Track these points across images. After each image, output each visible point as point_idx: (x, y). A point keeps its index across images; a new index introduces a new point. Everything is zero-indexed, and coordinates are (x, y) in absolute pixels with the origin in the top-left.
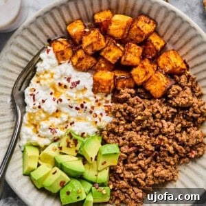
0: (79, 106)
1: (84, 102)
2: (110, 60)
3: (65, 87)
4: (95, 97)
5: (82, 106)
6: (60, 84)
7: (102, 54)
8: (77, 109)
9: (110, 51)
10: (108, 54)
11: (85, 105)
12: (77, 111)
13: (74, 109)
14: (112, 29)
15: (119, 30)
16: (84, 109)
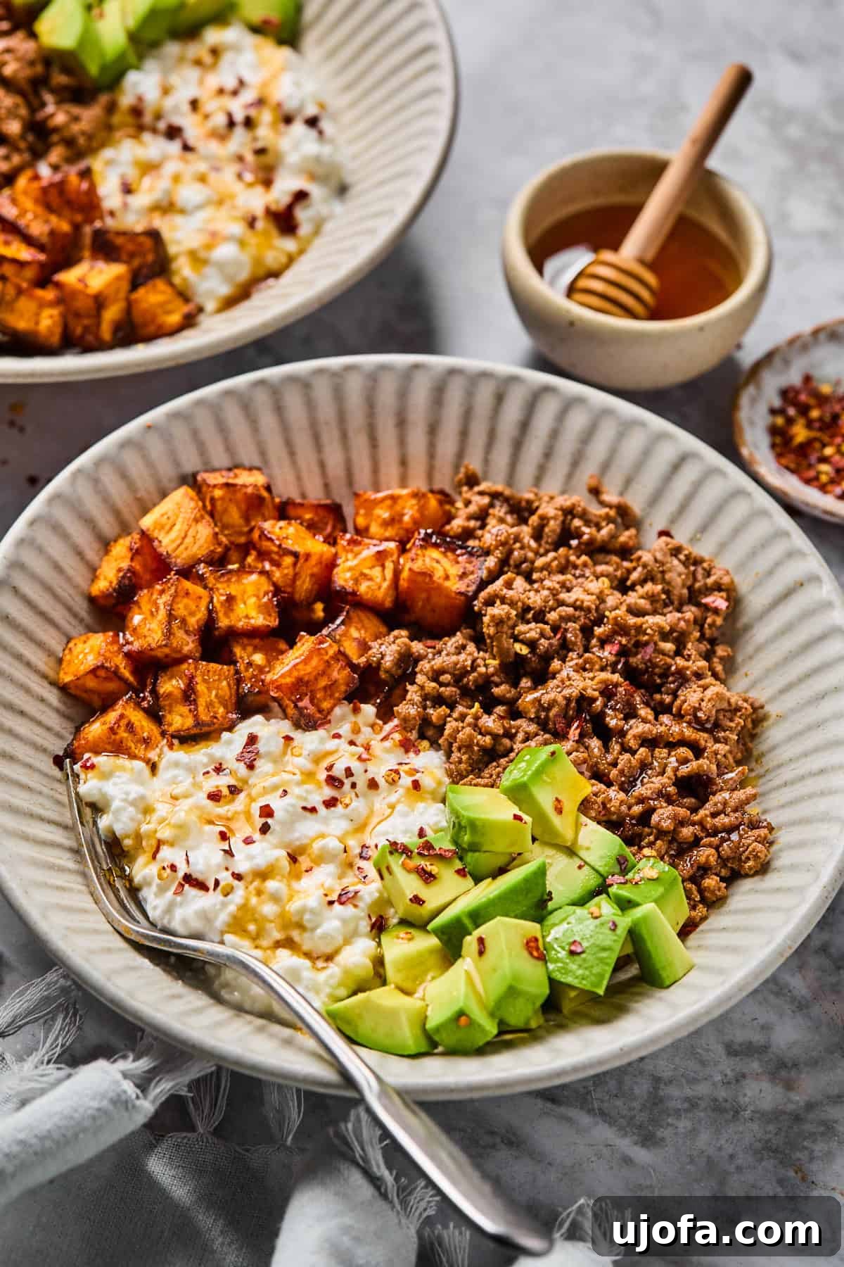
0: (328, 792)
1: (330, 768)
2: (259, 620)
3: (234, 790)
4: (337, 736)
5: (333, 781)
6: (214, 797)
7: (223, 622)
8: (331, 803)
9: (230, 599)
10: (241, 609)
11: (338, 771)
12: (339, 808)
13: (322, 810)
14: (175, 545)
15: (191, 533)
16: (347, 783)
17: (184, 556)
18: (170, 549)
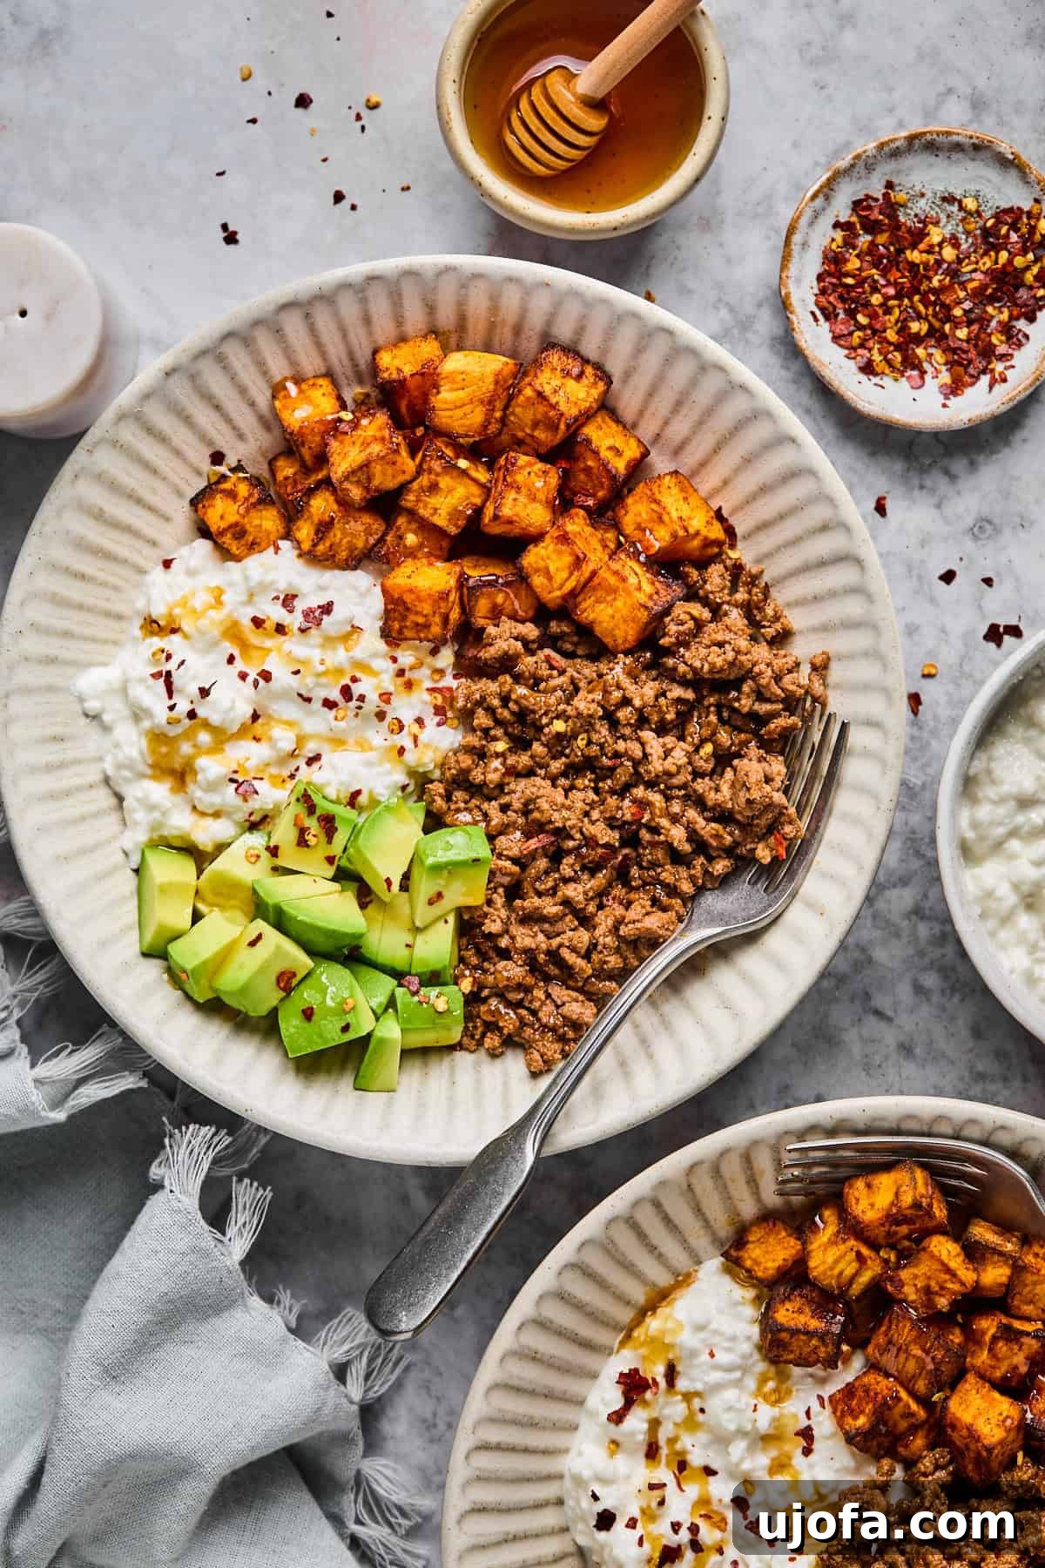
0: (335, 695)
1: (354, 680)
2: (441, 521)
3: (280, 629)
4: (394, 660)
5: (346, 692)
6: (258, 622)
7: (409, 500)
8: (329, 704)
9: (434, 487)
10: (434, 501)
11: (357, 689)
12: (331, 714)
13: (317, 704)
14: (445, 406)
15: (468, 408)
16: (354, 704)
17: (444, 420)
18: (438, 405)
